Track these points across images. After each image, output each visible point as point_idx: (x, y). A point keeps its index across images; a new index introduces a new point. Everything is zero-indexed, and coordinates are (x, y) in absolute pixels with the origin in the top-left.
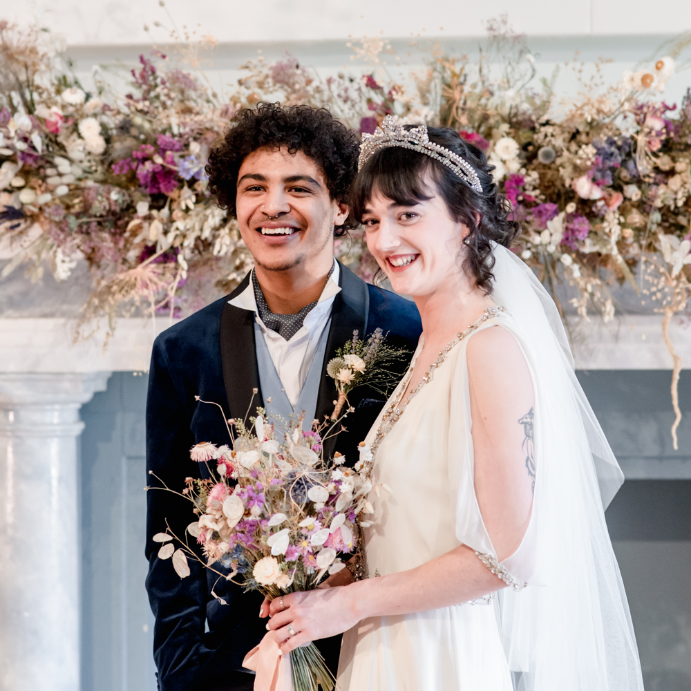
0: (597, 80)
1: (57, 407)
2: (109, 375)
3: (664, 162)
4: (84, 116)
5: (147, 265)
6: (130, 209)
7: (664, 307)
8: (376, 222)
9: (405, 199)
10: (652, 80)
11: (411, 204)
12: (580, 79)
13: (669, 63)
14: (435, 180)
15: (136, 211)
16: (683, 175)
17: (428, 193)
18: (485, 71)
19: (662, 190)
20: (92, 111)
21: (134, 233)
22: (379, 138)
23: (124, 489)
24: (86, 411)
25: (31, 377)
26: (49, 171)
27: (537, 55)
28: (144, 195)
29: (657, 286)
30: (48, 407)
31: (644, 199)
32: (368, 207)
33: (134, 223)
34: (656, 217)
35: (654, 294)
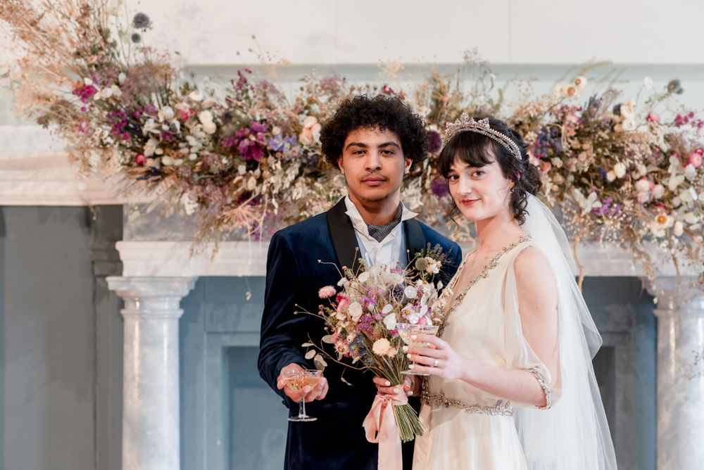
0: (530, 91)
1: (167, 299)
2: (196, 279)
3: (575, 144)
4: (202, 109)
5: (245, 206)
6: (233, 170)
7: (575, 236)
8: (457, 177)
9: (476, 163)
10: (574, 91)
11: (480, 166)
12: (520, 90)
13: (583, 80)
14: (494, 152)
15: (237, 171)
16: (588, 152)
17: (491, 159)
18: (460, 84)
19: (575, 161)
20: (207, 106)
21: (237, 186)
22: (458, 126)
23: (205, 353)
24: (184, 303)
25: (152, 280)
26: (181, 145)
27: (496, 74)
28: (242, 161)
29: (570, 221)
30: (162, 299)
31: (565, 167)
32: (452, 168)
33: (238, 178)
34: (571, 178)
35: (569, 226)
